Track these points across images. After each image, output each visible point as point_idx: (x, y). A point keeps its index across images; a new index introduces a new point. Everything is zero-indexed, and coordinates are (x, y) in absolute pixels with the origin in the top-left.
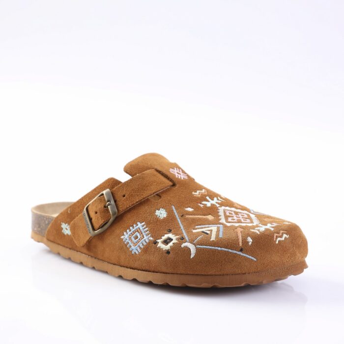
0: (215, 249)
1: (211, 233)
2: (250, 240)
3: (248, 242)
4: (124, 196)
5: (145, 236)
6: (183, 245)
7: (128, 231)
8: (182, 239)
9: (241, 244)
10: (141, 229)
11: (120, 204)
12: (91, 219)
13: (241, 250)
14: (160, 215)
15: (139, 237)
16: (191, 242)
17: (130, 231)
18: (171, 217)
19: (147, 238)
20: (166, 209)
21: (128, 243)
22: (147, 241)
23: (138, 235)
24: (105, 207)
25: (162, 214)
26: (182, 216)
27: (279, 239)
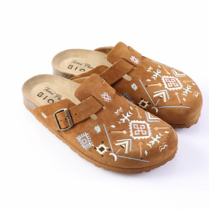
0: (128, 159)
1: (125, 146)
2: (146, 152)
3: (145, 154)
4: (76, 114)
5: (89, 142)
6: (111, 154)
7: (80, 136)
8: (110, 150)
9: (141, 155)
10: (87, 137)
11: (74, 119)
12: (58, 122)
13: (142, 159)
14: (97, 130)
15: (86, 142)
16: (115, 153)
17: (81, 136)
18: (103, 133)
19: (91, 144)
20: (100, 126)
21: (80, 143)
22: (91, 146)
23: (86, 140)
24: (66, 119)
25: (98, 129)
26: (109, 132)
27: (162, 149)
